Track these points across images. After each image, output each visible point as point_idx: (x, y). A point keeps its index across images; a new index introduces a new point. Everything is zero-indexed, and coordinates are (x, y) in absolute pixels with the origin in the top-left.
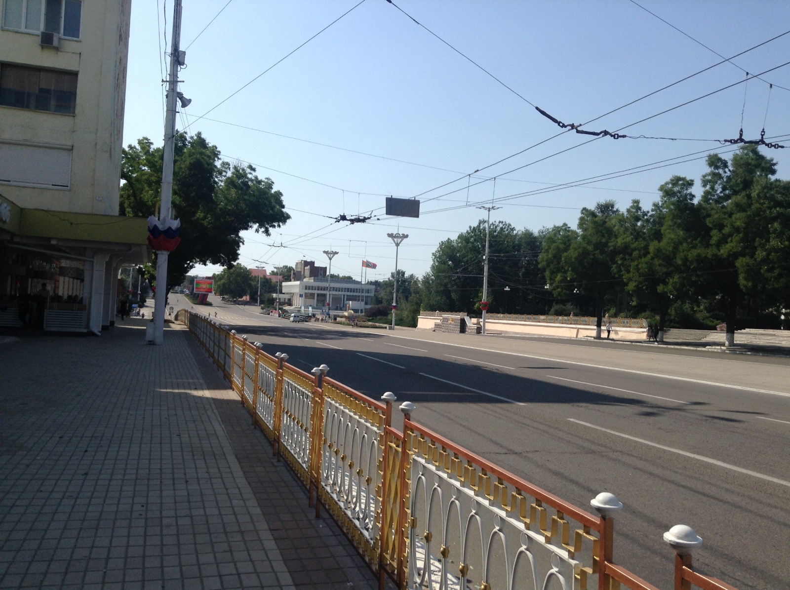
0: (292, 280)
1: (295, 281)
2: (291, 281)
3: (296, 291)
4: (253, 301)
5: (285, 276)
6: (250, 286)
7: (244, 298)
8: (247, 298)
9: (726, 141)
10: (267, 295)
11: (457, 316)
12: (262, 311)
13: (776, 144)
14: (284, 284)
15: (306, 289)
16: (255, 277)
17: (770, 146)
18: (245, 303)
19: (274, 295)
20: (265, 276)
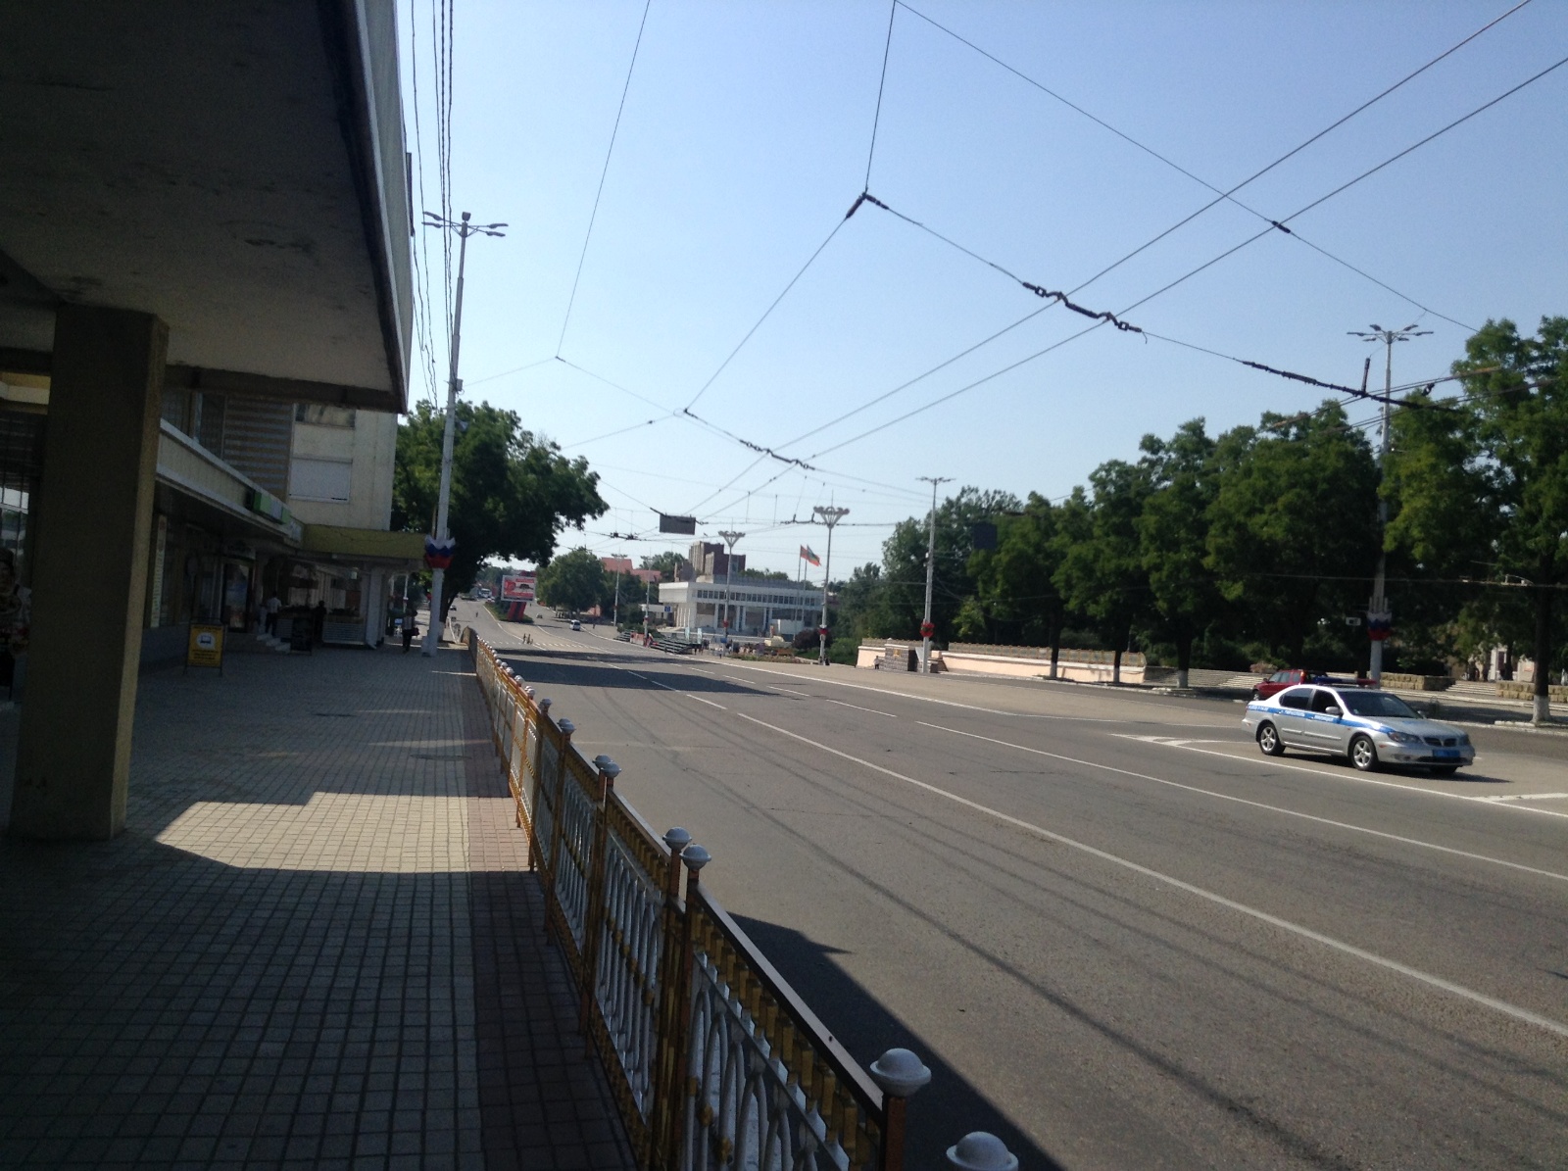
0: (677, 579)
1: (680, 581)
2: (674, 581)
3: (682, 598)
4: (606, 617)
5: (665, 572)
6: (601, 589)
7: (591, 612)
8: (595, 611)
10: (630, 607)
11: (904, 646)
12: (619, 634)
14: (662, 586)
15: (699, 596)
16: (612, 573)
18: (592, 620)
19: (644, 607)
20: (628, 572)
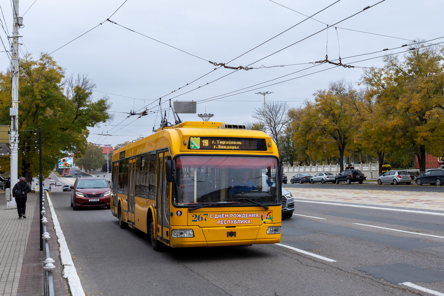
9: (316, 62)
13: (349, 66)
17: (345, 67)
